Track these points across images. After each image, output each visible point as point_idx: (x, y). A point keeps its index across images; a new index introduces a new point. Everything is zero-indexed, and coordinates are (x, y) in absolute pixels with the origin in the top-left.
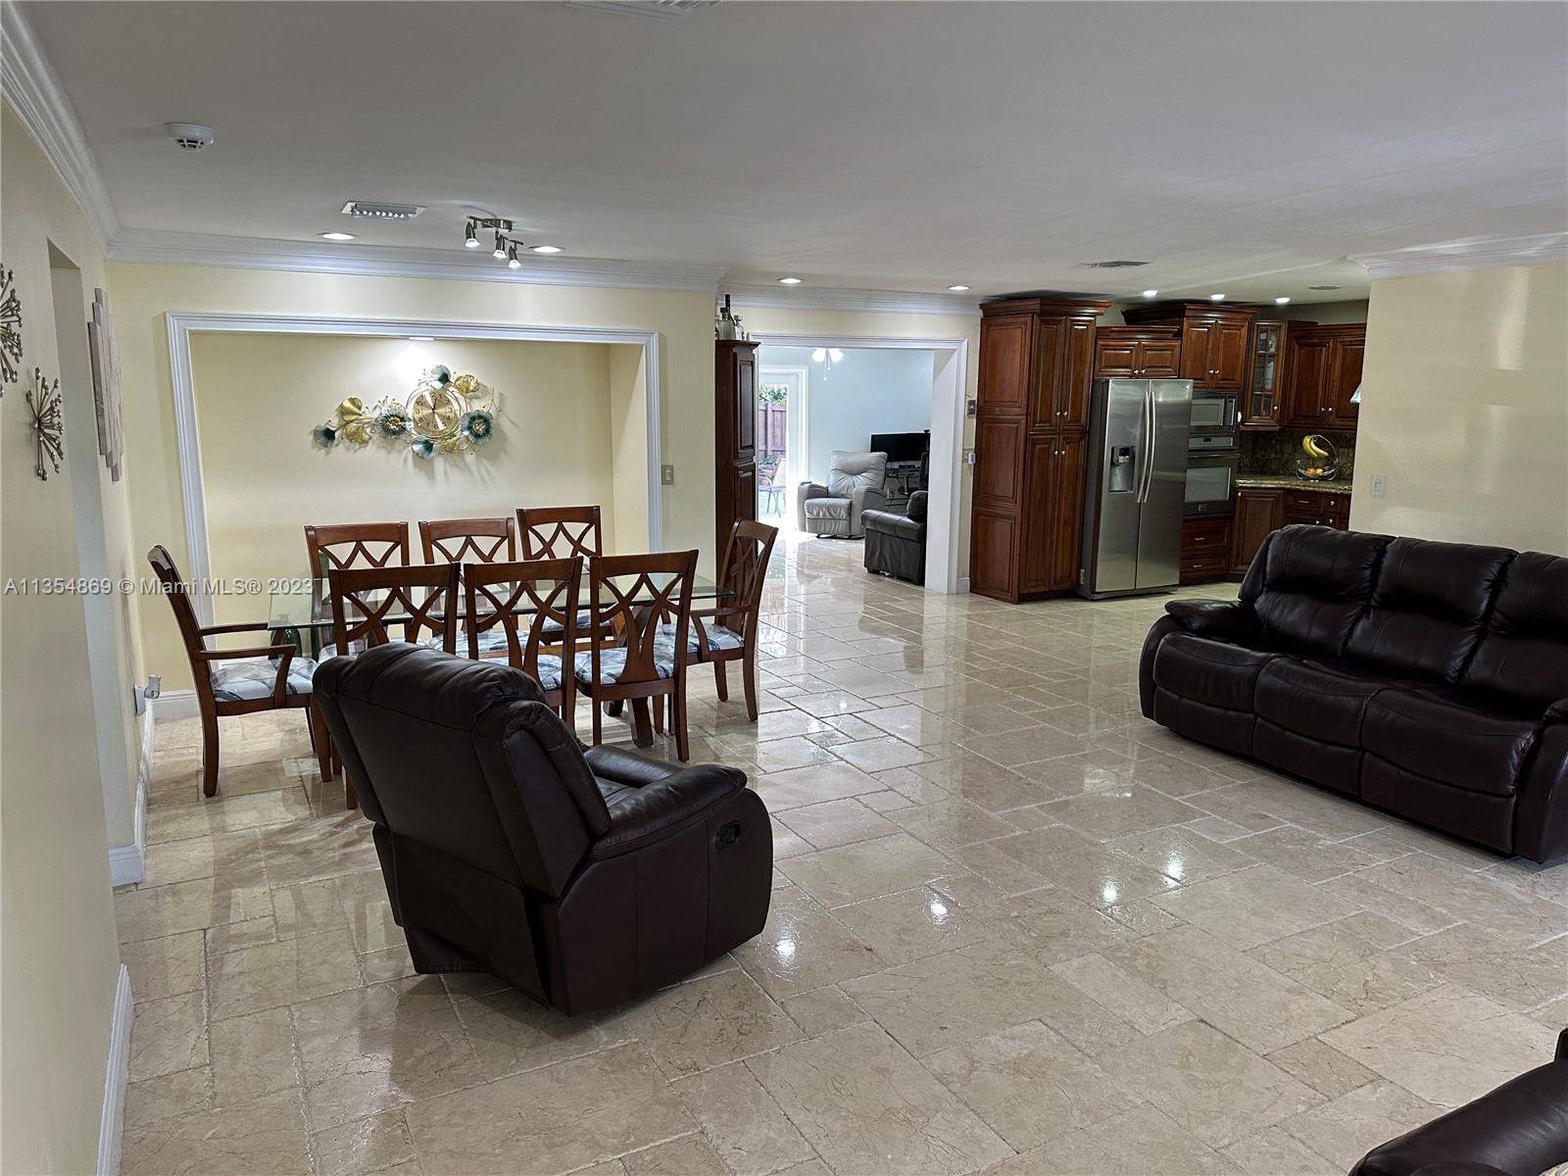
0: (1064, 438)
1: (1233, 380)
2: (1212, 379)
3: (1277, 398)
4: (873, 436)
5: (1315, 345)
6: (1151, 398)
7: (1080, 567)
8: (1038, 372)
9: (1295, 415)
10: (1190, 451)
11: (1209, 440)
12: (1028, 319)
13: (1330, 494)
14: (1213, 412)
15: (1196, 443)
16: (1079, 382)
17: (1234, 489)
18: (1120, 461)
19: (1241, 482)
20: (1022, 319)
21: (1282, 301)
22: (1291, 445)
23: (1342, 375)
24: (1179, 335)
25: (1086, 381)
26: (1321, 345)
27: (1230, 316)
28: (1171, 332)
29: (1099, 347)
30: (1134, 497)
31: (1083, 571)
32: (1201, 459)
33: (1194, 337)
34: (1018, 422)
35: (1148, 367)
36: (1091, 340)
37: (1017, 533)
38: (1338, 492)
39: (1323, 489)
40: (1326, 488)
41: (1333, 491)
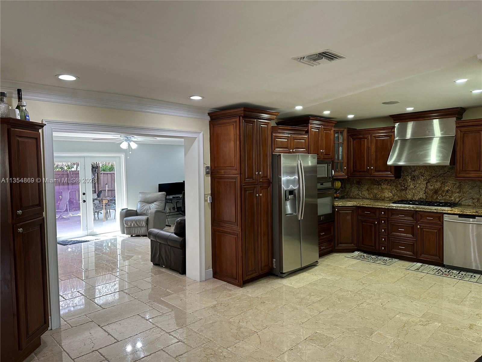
0: (261, 187)
1: (329, 155)
2: (321, 154)
3: (345, 164)
4: (159, 184)
5: (361, 139)
6: (301, 164)
7: (273, 258)
8: (244, 150)
9: (354, 171)
10: (318, 190)
11: (322, 184)
12: (238, 120)
13: (382, 208)
14: (323, 171)
15: (319, 186)
16: (265, 156)
17: (334, 207)
18: (289, 198)
19: (336, 204)
20: (234, 120)
21: (351, 117)
22: (349, 185)
23: (376, 151)
24: (307, 132)
25: (268, 155)
26: (364, 138)
27: (327, 124)
28: (304, 131)
29: (273, 137)
30: (297, 217)
31: (274, 260)
32: (322, 193)
33: (313, 133)
34: (235, 178)
35: (296, 148)
36: (269, 133)
37: (240, 243)
38: (386, 208)
39: (378, 206)
40: (379, 206)
41: (383, 207)
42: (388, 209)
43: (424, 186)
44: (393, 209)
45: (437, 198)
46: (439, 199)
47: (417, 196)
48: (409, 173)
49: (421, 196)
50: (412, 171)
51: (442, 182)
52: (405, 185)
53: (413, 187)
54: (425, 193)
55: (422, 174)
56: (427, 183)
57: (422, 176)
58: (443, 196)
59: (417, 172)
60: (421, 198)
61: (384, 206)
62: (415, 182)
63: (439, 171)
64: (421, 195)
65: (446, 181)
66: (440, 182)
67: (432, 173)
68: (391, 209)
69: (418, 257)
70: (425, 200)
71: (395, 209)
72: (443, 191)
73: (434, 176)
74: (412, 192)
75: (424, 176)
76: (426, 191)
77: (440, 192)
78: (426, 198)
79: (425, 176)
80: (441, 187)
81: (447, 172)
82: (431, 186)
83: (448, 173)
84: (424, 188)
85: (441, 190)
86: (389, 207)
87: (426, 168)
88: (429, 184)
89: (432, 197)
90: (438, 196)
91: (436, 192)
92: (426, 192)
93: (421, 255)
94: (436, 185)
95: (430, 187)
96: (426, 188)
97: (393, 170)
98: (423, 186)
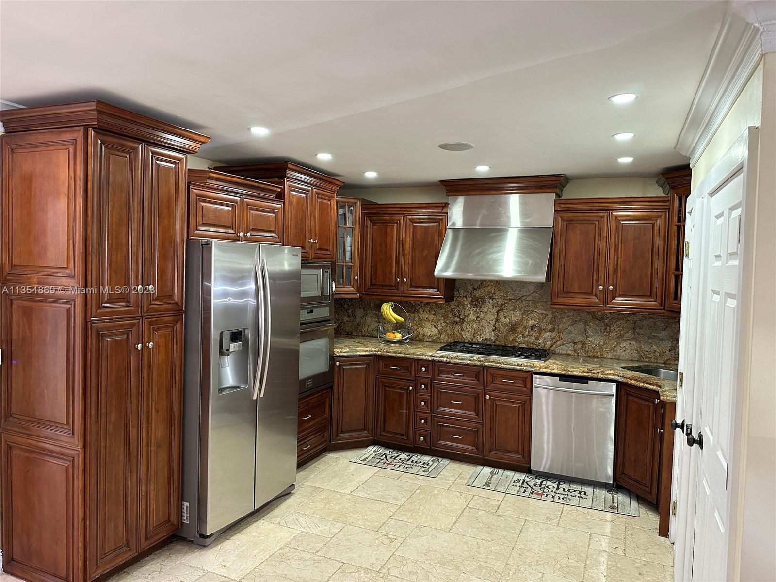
1: (327, 250)
2: (311, 248)
3: (356, 269)
5: (385, 222)
6: (263, 267)
7: (182, 498)
9: (372, 284)
10: (302, 324)
11: (312, 312)
12: (80, 136)
13: (422, 360)
14: (314, 284)
15: (305, 316)
17: (332, 358)
18: (231, 350)
19: (337, 351)
20: (69, 136)
22: (362, 310)
23: (413, 249)
24: (280, 196)
25: (178, 240)
26: (392, 221)
27: (323, 184)
28: (273, 191)
29: (193, 197)
30: (249, 392)
31: (186, 504)
32: (309, 331)
33: (294, 200)
34: (71, 301)
35: (253, 230)
36: (182, 184)
38: (430, 359)
39: (415, 356)
40: (417, 354)
41: (425, 358)
42: (433, 361)
43: (493, 317)
44: (442, 362)
45: (514, 340)
46: (517, 342)
47: (481, 335)
48: (468, 292)
49: (488, 336)
50: (474, 289)
51: (524, 311)
52: (460, 315)
53: (474, 318)
54: (494, 330)
55: (491, 295)
56: (498, 312)
57: (490, 298)
58: (524, 337)
59: (483, 291)
60: (486, 339)
61: (426, 356)
62: (478, 309)
63: (520, 291)
64: (488, 334)
65: (531, 309)
66: (520, 310)
67: (507, 293)
68: (439, 361)
69: (485, 456)
70: (494, 342)
71: (446, 362)
72: (525, 328)
73: (510, 300)
74: (472, 327)
75: (493, 299)
76: (496, 326)
77: (520, 329)
78: (496, 340)
79: (495, 299)
80: (522, 320)
81: (532, 294)
82: (505, 317)
83: (535, 294)
84: (494, 321)
85: (522, 325)
86: (434, 358)
87: (497, 285)
88: (501, 314)
89: (506, 338)
90: (517, 336)
91: (513, 328)
92: (496, 328)
93: (490, 451)
94: (513, 316)
95: (503, 320)
96: (496, 322)
97: (442, 286)
98: (491, 317)
